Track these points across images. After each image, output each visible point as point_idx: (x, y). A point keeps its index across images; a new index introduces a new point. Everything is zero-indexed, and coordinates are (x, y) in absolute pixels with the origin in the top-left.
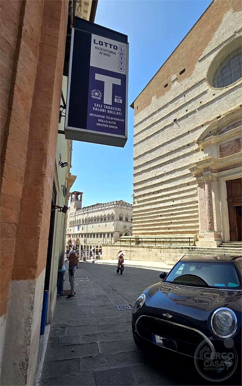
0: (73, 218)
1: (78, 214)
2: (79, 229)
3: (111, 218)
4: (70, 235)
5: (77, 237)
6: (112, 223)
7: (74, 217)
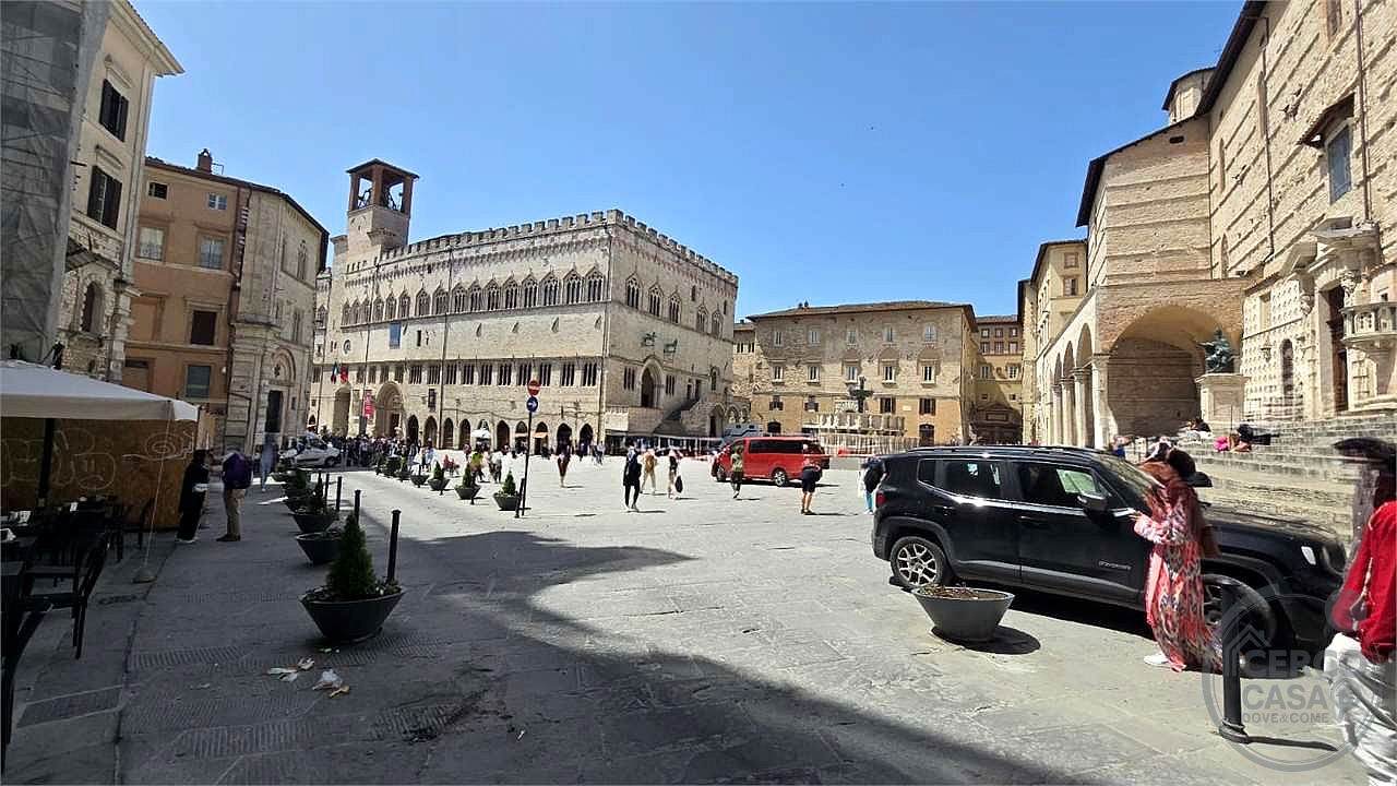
0: (361, 288)
1: (390, 268)
2: (395, 344)
3: (584, 291)
4: (344, 370)
5: (385, 376)
6: (591, 316)
7: (370, 286)
